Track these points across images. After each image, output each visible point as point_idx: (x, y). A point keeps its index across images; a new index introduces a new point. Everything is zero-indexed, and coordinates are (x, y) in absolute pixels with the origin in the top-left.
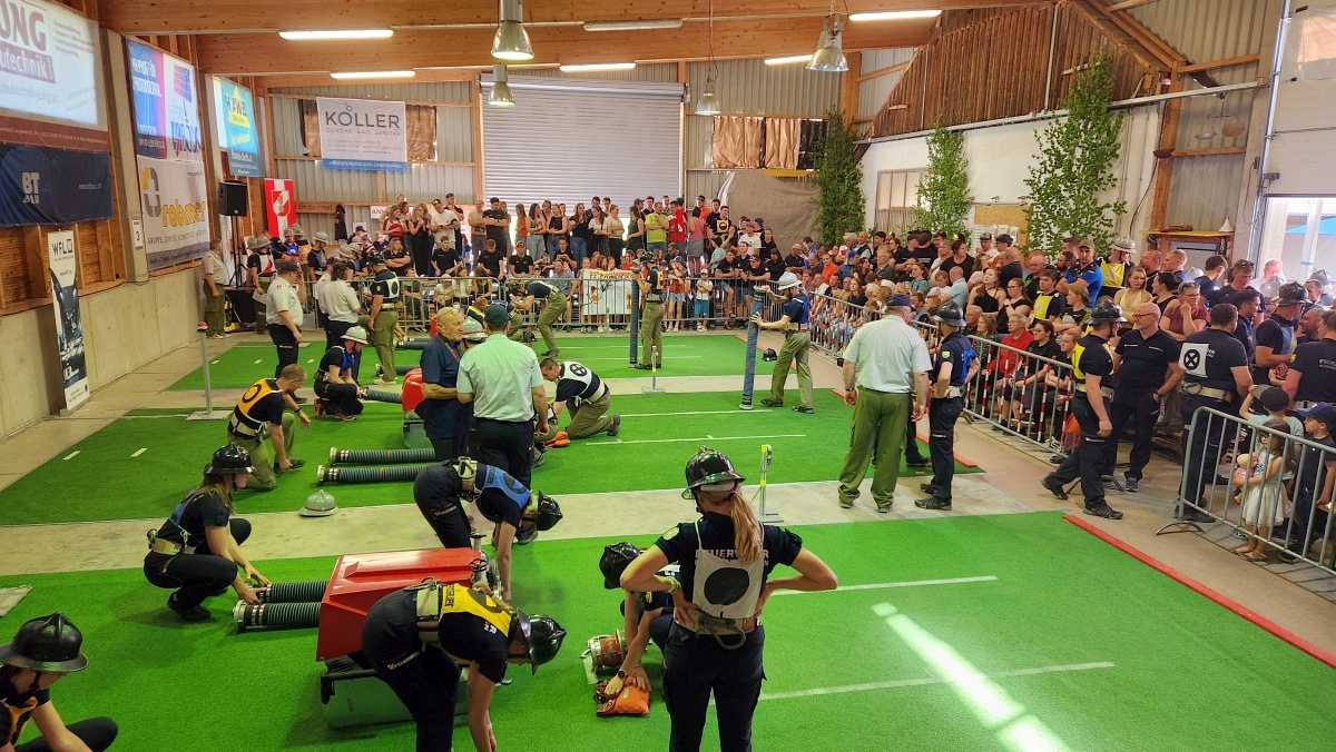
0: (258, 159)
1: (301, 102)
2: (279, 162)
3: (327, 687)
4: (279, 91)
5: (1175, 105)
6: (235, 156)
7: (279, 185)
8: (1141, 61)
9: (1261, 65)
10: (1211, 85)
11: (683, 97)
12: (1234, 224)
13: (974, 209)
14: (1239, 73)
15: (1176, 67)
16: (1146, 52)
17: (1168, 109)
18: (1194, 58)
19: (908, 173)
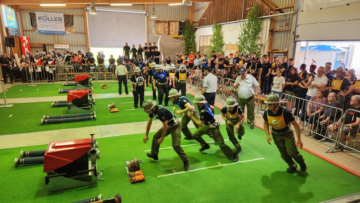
0: (17, 30)
1: (30, 13)
2: (24, 31)
3: (47, 180)
4: (23, 10)
5: (274, 18)
6: (10, 29)
7: (25, 38)
8: (265, 6)
9: (295, 7)
10: (282, 13)
11: (146, 14)
12: (288, 49)
13: (225, 46)
14: (289, 10)
15: (274, 8)
16: (266, 4)
17: (272, 19)
18: (278, 6)
19: (207, 36)
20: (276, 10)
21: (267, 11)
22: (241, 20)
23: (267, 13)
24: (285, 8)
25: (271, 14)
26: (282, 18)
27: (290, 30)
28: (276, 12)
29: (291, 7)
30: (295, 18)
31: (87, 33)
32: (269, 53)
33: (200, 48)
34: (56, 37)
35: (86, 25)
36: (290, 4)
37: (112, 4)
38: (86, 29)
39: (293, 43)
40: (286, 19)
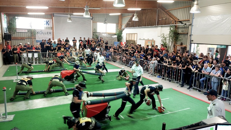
9: (190, 21)
10: (182, 23)
11: (92, 19)
12: (187, 45)
13: (144, 41)
14: (186, 22)
15: (177, 20)
16: (172, 18)
17: (176, 26)
18: (179, 19)
19: (132, 34)
22: (156, 26)
23: (173, 23)
24: (184, 21)
25: (175, 24)
26: (182, 26)
27: (188, 34)
28: (178, 22)
31: (53, 31)
32: (174, 46)
33: (127, 41)
34: (32, 33)
35: (53, 26)
36: (186, 19)
37: (74, 14)
38: (52, 28)
39: (190, 41)
40: (185, 27)
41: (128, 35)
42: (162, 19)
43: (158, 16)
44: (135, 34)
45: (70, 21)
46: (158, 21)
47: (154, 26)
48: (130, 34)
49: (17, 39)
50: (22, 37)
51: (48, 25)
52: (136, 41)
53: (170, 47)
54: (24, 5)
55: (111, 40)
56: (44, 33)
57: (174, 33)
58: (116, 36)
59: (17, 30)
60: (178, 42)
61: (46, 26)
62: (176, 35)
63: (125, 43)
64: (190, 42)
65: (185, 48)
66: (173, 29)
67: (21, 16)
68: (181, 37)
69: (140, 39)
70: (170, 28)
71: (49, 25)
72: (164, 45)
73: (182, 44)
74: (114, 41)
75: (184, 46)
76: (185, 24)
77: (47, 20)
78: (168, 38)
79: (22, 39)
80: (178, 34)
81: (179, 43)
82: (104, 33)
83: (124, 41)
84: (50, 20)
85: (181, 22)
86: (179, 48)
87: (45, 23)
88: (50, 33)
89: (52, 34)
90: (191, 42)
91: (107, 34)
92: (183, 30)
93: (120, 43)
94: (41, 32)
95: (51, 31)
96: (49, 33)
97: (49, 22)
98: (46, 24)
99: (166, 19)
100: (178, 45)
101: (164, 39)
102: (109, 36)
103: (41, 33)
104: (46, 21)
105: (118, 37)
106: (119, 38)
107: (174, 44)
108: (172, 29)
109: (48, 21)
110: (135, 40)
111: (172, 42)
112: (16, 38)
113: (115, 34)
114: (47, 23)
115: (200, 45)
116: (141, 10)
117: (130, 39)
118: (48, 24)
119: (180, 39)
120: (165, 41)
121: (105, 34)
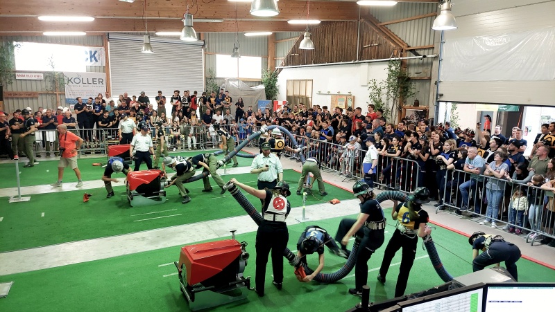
5: (405, 61)
8: (392, 44)
9: (435, 50)
10: (417, 54)
11: (203, 46)
12: (428, 105)
13: (330, 96)
14: (426, 51)
15: (405, 47)
16: (393, 42)
17: (402, 62)
18: (410, 44)
19: (300, 81)
20: (407, 51)
21: (396, 51)
22: (357, 61)
23: (395, 54)
24: (420, 49)
25: (401, 56)
26: (417, 62)
27: (430, 79)
28: (408, 53)
29: (429, 48)
30: (435, 63)
31: (108, 75)
32: (400, 109)
33: (288, 98)
34: (56, 82)
35: (107, 63)
36: (427, 44)
37: (159, 34)
38: (106, 69)
39: (435, 97)
40: (423, 65)
41: (291, 83)
42: (371, 46)
43: (362, 37)
44: (307, 80)
45: (149, 52)
46: (362, 48)
47: (352, 62)
48: (295, 82)
49: (18, 96)
50: (29, 90)
51: (94, 61)
52: (310, 99)
53: (390, 110)
54: (32, 14)
55: (250, 95)
56: (85, 81)
57: (399, 78)
58: (262, 87)
59: (17, 74)
60: (408, 100)
61: (89, 63)
62: (403, 83)
63: (284, 102)
64: (437, 98)
65: (425, 113)
66: (396, 69)
67: (27, 40)
68: (415, 87)
69: (320, 93)
70: (390, 67)
71: (96, 61)
72: (377, 107)
73: (417, 104)
74: (257, 97)
75: (422, 107)
76: (424, 57)
77: (93, 49)
78: (385, 91)
79: (32, 96)
80: (409, 79)
81: (410, 101)
82: (234, 80)
83: (282, 98)
84: (101, 50)
85: (414, 52)
86: (410, 112)
87: (89, 56)
88: (101, 81)
89: (104, 82)
90: (439, 98)
91: (241, 82)
92: (420, 70)
93: (273, 103)
94: (79, 79)
95: (103, 75)
96: (97, 80)
97: (96, 55)
98: (89, 60)
99: (379, 45)
100: (408, 105)
101: (376, 92)
102: (246, 86)
103: (77, 81)
104: (91, 52)
105: (266, 90)
106: (271, 92)
107: (398, 103)
108: (393, 68)
109: (95, 52)
110: (309, 95)
111: (394, 100)
112: (15, 94)
113: (261, 83)
114: (91, 57)
115: (459, 105)
116: (319, 25)
117: (297, 93)
118: (95, 59)
119: (413, 91)
120: (377, 97)
121: (236, 83)
